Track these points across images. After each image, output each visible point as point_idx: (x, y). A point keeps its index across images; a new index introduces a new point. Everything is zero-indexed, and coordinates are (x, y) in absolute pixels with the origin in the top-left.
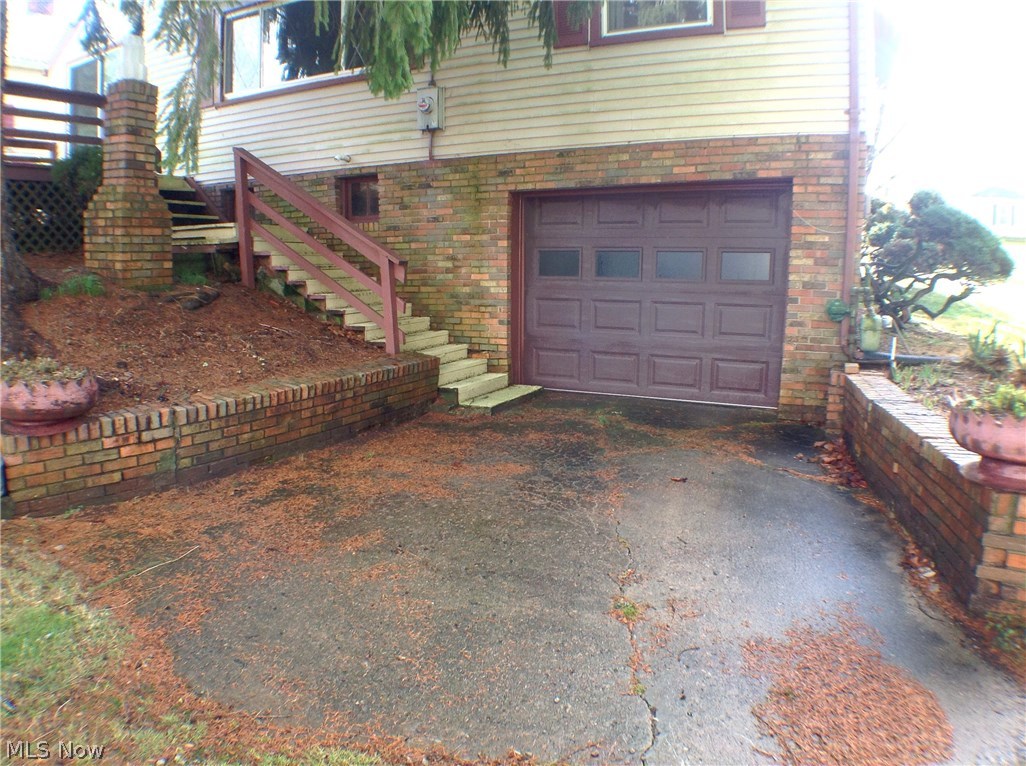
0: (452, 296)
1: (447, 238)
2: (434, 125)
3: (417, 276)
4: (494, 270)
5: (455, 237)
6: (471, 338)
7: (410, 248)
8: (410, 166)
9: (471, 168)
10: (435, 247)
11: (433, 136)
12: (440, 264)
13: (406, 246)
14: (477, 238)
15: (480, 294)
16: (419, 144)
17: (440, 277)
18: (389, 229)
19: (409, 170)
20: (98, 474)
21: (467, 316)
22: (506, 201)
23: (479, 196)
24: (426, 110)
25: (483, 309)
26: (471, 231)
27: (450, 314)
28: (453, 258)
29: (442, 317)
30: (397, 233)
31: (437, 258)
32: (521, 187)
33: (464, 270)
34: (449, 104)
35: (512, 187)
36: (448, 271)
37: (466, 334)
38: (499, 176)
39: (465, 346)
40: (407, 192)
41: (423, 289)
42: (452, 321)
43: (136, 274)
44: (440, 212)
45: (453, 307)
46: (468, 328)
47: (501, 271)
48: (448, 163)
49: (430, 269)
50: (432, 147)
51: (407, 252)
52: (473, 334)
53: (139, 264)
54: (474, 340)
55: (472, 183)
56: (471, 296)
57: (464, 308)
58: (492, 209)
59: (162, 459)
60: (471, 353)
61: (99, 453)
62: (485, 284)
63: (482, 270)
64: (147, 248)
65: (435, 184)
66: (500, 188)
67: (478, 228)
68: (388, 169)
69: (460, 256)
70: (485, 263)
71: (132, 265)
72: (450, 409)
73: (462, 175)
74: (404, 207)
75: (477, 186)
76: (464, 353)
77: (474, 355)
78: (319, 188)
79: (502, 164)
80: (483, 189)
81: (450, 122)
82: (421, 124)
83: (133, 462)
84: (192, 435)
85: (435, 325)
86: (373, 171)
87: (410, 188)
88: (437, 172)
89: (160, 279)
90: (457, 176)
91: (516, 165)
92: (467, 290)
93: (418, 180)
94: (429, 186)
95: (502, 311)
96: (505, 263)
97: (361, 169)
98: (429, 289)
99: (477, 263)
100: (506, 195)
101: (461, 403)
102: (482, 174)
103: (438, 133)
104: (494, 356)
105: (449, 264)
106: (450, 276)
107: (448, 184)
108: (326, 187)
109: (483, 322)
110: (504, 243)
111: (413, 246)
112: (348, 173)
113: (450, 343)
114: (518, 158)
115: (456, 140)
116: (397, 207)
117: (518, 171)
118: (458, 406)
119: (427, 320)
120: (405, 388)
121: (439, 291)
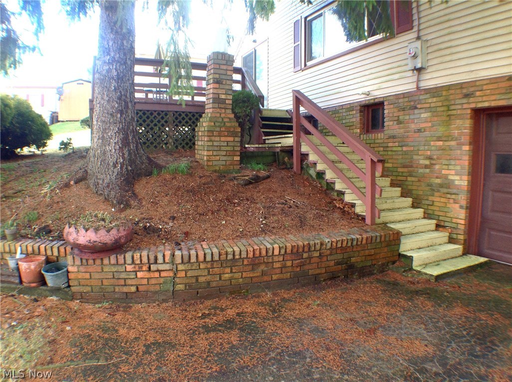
0: (428, 185)
1: (427, 143)
2: (419, 66)
3: (405, 170)
4: (458, 168)
5: (432, 143)
6: (439, 216)
7: (402, 150)
8: (404, 95)
9: (444, 93)
10: (418, 150)
11: (419, 74)
12: (422, 162)
13: (400, 149)
14: (447, 143)
15: (447, 185)
16: (410, 80)
17: (421, 171)
18: (390, 137)
19: (404, 98)
20: (122, 285)
21: (438, 200)
22: (469, 116)
23: (450, 113)
24: (413, 56)
25: (449, 196)
26: (444, 139)
27: (426, 198)
28: (430, 158)
29: (420, 199)
30: (395, 140)
31: (419, 157)
32: (480, 105)
33: (437, 167)
34: (430, 50)
35: (473, 106)
36: (426, 167)
37: (436, 213)
38: (463, 98)
39: (434, 222)
40: (402, 113)
41: (409, 179)
42: (427, 202)
43: (215, 163)
44: (423, 125)
45: (429, 193)
46: (437, 209)
47: (462, 168)
48: (428, 91)
49: (415, 165)
50: (418, 81)
51: (400, 153)
52: (441, 214)
53: (218, 158)
54: (441, 218)
55: (445, 104)
56: (441, 186)
57: (436, 194)
58: (459, 122)
59: (164, 282)
60: (438, 227)
61: (123, 273)
62: (451, 177)
63: (451, 167)
64: (223, 148)
65: (419, 106)
66: (465, 106)
67: (448, 136)
68: (390, 98)
69: (435, 157)
70: (453, 162)
71: (213, 158)
72: (404, 272)
73: (438, 99)
74: (399, 122)
75: (448, 106)
76: (433, 227)
77: (441, 229)
78: (351, 113)
79: (466, 90)
80: (452, 107)
81: (430, 63)
82: (411, 67)
83: (145, 282)
84: (186, 271)
85: (415, 204)
86: (382, 100)
87: (404, 110)
88: (422, 97)
89: (232, 167)
90: (435, 100)
91: (476, 89)
92: (438, 181)
93: (409, 104)
94: (416, 108)
95: (463, 199)
96: (467, 163)
97: (374, 99)
98: (413, 179)
99: (446, 162)
100: (469, 111)
101: (414, 268)
102: (451, 97)
103: (423, 72)
104: (455, 231)
105: (427, 162)
106: (428, 170)
107: (428, 105)
108: (354, 112)
109: (448, 205)
110: (466, 148)
111: (405, 149)
112: (367, 102)
113: (424, 218)
114: (478, 83)
115: (435, 75)
116: (395, 122)
117: (478, 93)
118: (411, 269)
119: (409, 201)
120: (367, 252)
121: (419, 181)
